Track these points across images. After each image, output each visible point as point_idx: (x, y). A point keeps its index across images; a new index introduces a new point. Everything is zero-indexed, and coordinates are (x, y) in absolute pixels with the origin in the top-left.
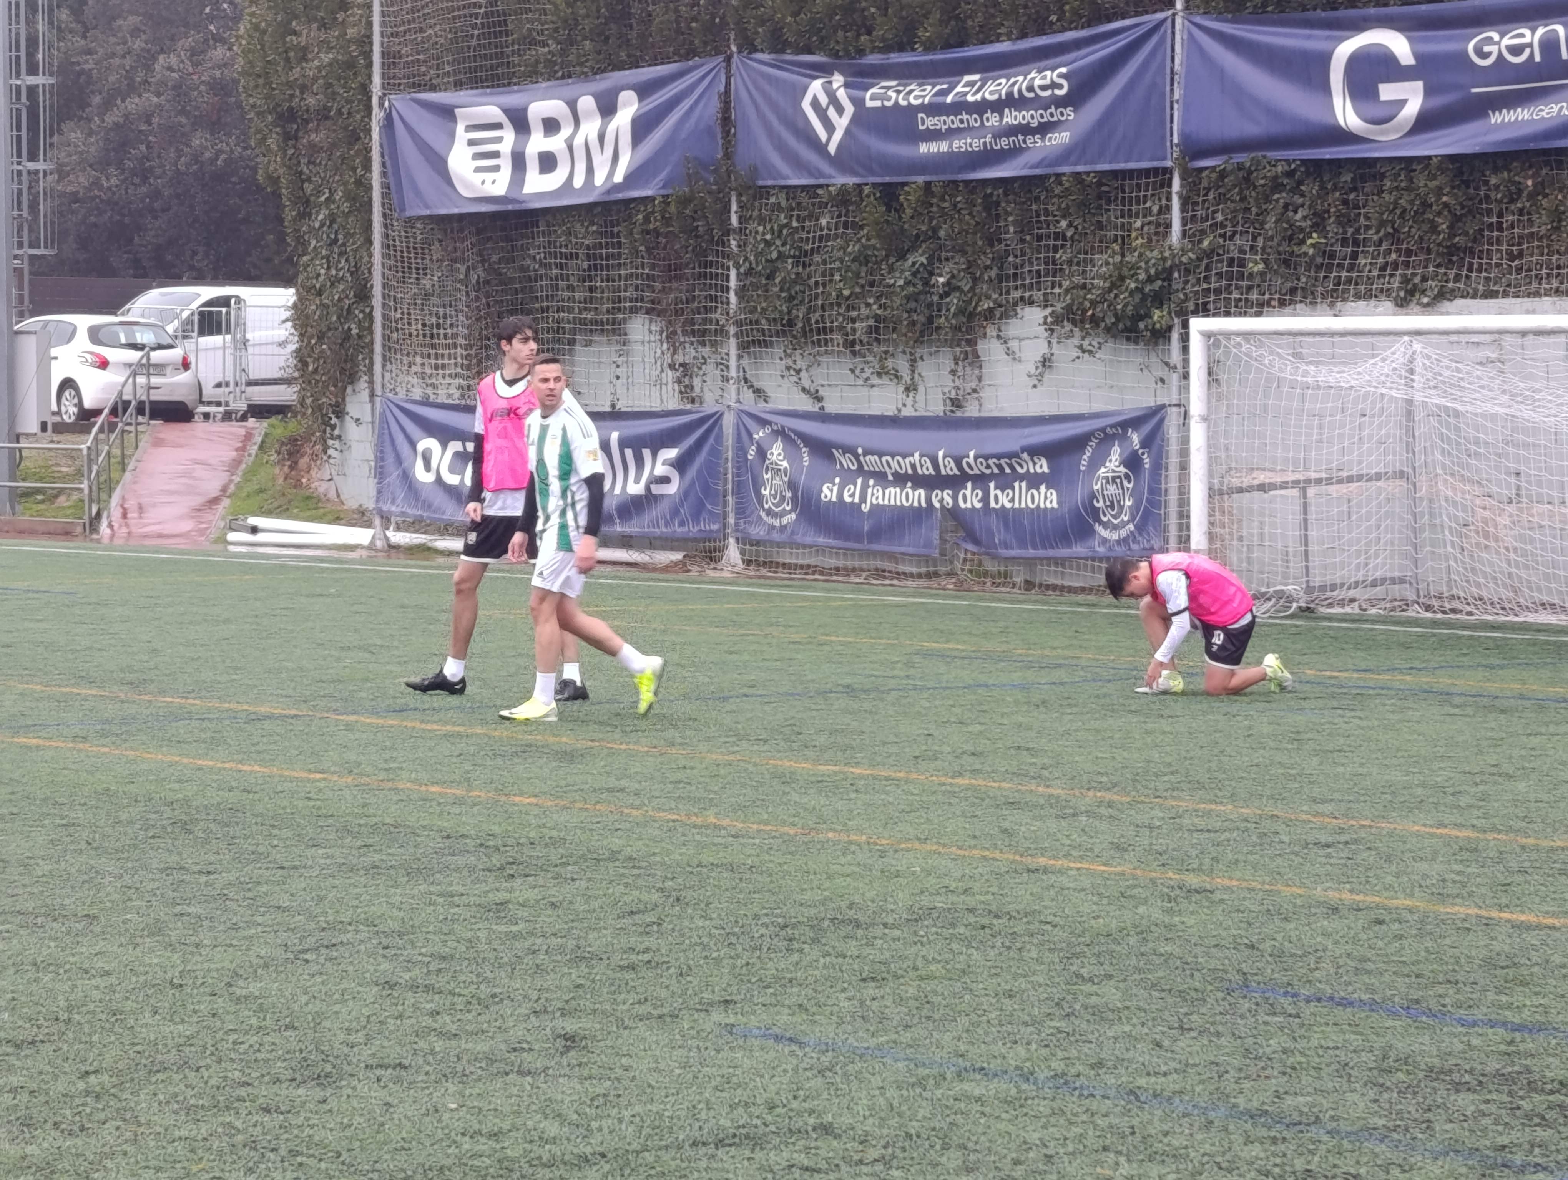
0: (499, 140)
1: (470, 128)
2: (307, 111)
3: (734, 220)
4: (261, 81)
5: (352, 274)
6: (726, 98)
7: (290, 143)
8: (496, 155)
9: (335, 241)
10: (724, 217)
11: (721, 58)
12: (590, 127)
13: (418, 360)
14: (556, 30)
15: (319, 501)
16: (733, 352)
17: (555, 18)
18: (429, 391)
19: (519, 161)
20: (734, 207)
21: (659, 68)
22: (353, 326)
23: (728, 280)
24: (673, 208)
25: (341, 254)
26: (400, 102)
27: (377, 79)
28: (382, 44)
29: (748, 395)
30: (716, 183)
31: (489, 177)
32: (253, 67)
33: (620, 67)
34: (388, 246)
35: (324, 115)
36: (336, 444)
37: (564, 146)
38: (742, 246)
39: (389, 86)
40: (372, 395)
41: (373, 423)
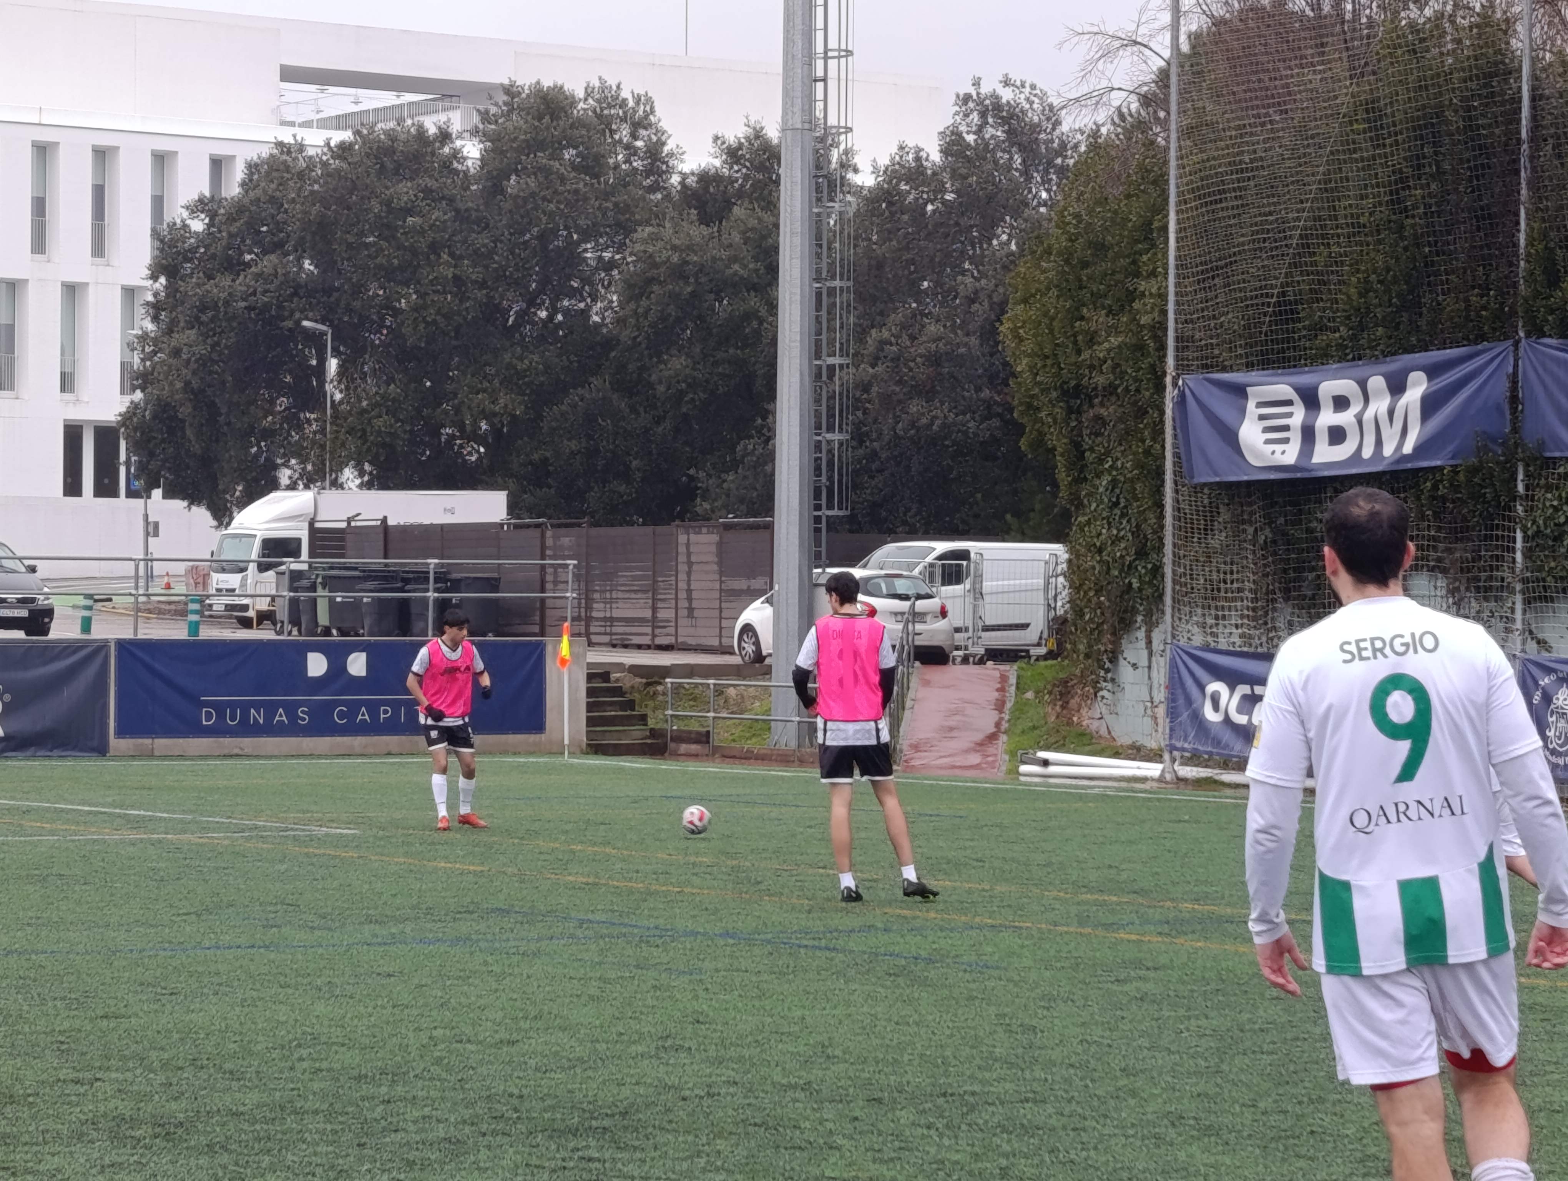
0: (1290, 415)
1: (1260, 405)
2: (1095, 389)
3: (1521, 488)
4: (1049, 362)
5: (1133, 533)
6: (1514, 379)
7: (1073, 416)
8: (1286, 428)
9: (1116, 504)
10: (1511, 485)
11: (1510, 342)
12: (1380, 405)
13: (1199, 611)
14: (1348, 318)
15: (1092, 738)
16: (1519, 607)
17: (1347, 307)
18: (1210, 639)
19: (1308, 434)
20: (1520, 476)
21: (1448, 351)
22: (1134, 581)
23: (1515, 542)
24: (1462, 477)
25: (1123, 516)
26: (1191, 380)
27: (1170, 361)
28: (1176, 330)
29: (1532, 646)
30: (1504, 454)
31: (1279, 448)
32: (1042, 349)
33: (1410, 350)
34: (1179, 510)
35: (1110, 390)
36: (1109, 686)
37: (1354, 420)
38: (1529, 510)
39: (1182, 367)
40: (1149, 642)
41: (1149, 667)
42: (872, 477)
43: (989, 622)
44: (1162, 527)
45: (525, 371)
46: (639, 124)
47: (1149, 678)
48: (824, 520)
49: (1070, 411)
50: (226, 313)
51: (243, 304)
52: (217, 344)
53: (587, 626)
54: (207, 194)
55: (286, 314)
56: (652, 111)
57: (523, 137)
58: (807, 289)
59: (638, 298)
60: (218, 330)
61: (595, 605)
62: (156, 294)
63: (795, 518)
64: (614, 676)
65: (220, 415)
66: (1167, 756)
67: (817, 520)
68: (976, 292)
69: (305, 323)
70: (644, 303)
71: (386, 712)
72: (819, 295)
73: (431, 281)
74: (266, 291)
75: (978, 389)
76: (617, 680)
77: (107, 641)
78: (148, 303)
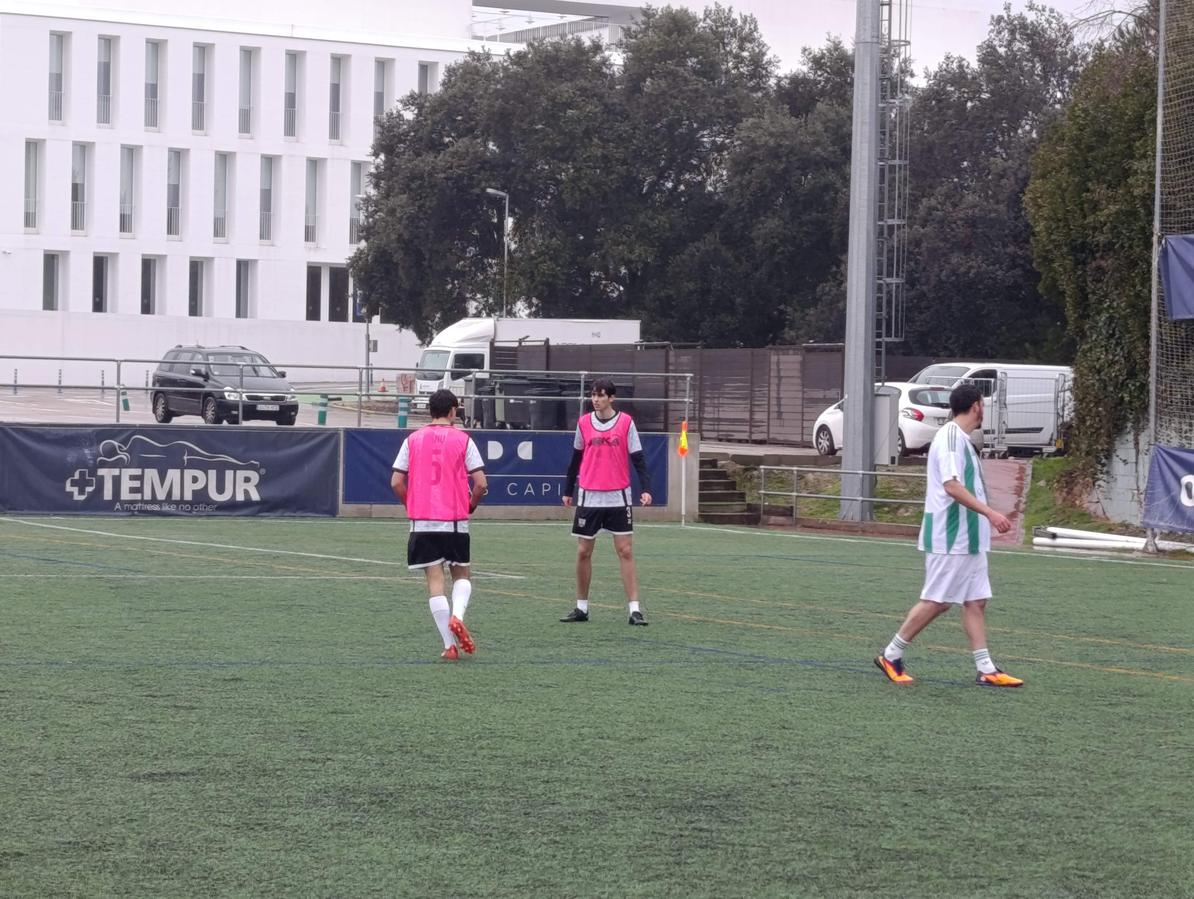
2: (1097, 245)
4: (1061, 224)
5: (1125, 358)
7: (1080, 267)
9: (1112, 335)
13: (1177, 419)
15: (1091, 517)
18: (1184, 441)
22: (1125, 395)
25: (1117, 344)
26: (1173, 239)
27: (1157, 224)
28: (1162, 200)
32: (1055, 214)
34: (1162, 340)
35: (1109, 247)
36: (1105, 477)
39: (1166, 229)
40: (1137, 444)
41: (1137, 463)
42: (921, 313)
43: (1011, 426)
44: (1148, 353)
45: (656, 228)
46: (746, 39)
47: (1137, 471)
48: (883, 345)
49: (1077, 262)
50: (430, 182)
51: (443, 175)
52: (422, 205)
53: (700, 425)
54: (417, 91)
55: (475, 183)
56: (756, 29)
57: (656, 49)
58: (873, 166)
59: (743, 172)
60: (424, 195)
61: (706, 409)
62: (377, 167)
63: (861, 343)
64: (721, 463)
65: (425, 259)
66: (1149, 533)
67: (879, 345)
68: (1005, 170)
69: (490, 190)
70: (747, 176)
71: (546, 487)
72: (882, 171)
73: (585, 159)
74: (459, 166)
75: (1005, 245)
76: (723, 466)
77: (337, 430)
78: (371, 174)
